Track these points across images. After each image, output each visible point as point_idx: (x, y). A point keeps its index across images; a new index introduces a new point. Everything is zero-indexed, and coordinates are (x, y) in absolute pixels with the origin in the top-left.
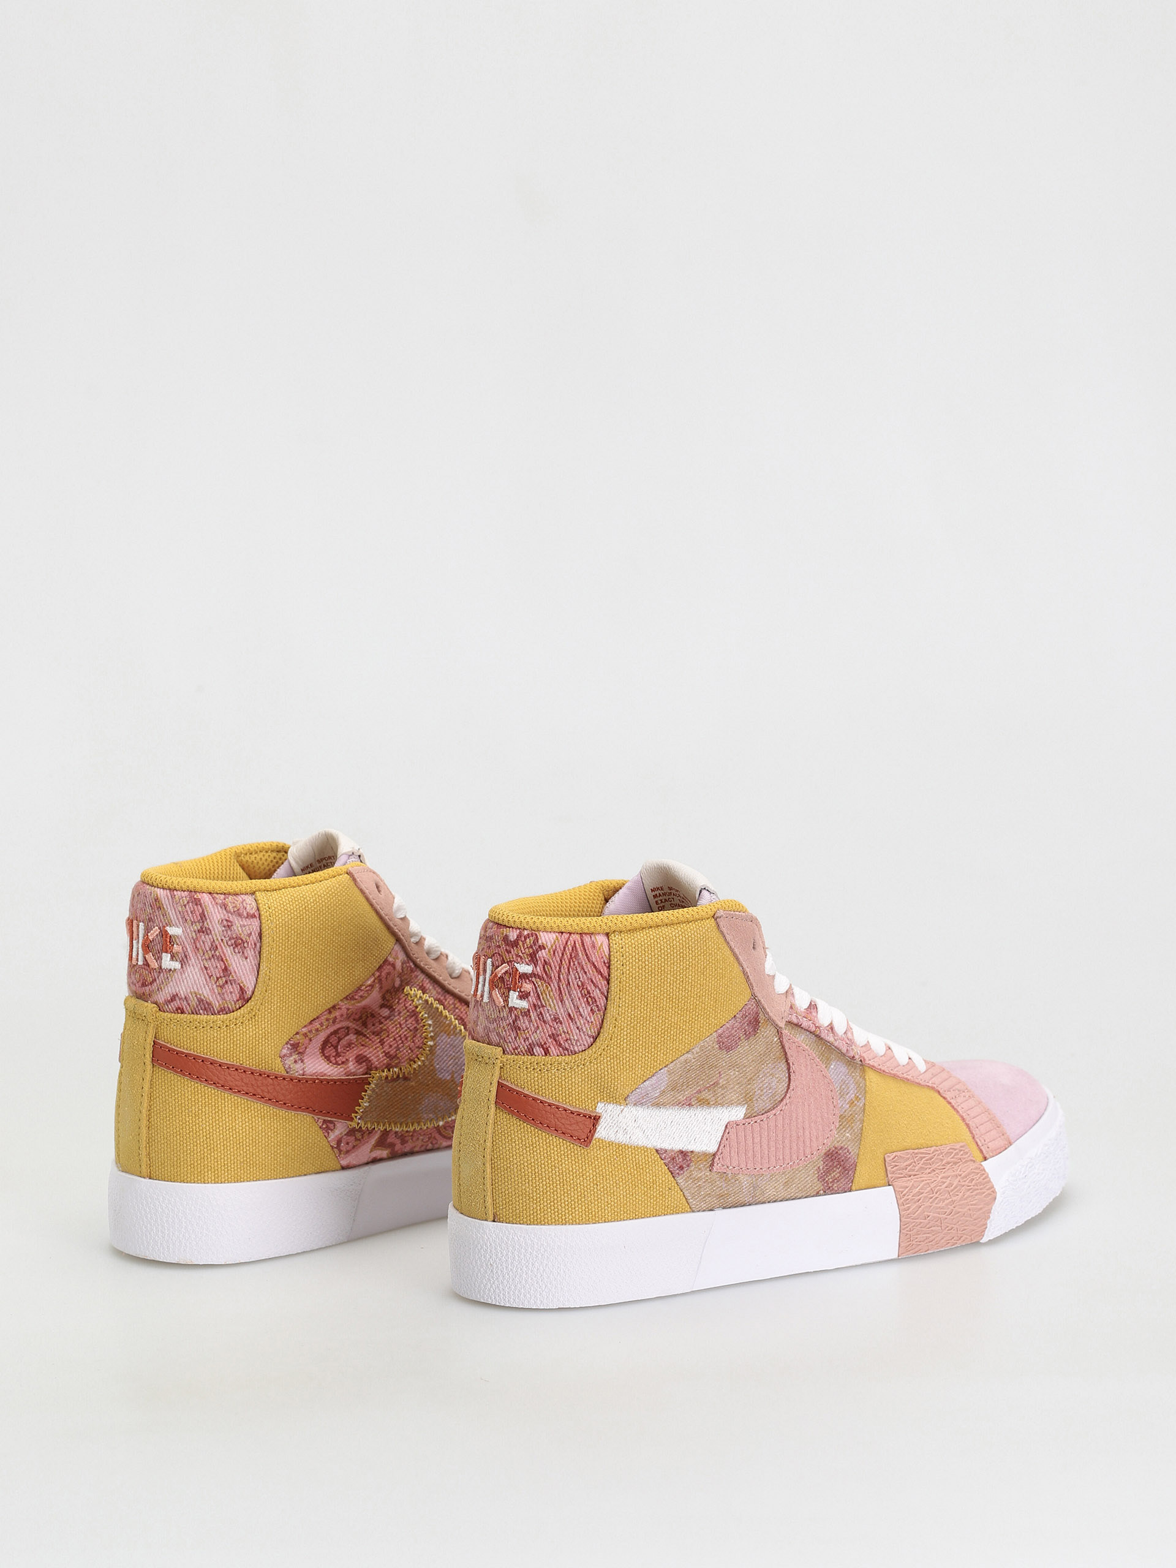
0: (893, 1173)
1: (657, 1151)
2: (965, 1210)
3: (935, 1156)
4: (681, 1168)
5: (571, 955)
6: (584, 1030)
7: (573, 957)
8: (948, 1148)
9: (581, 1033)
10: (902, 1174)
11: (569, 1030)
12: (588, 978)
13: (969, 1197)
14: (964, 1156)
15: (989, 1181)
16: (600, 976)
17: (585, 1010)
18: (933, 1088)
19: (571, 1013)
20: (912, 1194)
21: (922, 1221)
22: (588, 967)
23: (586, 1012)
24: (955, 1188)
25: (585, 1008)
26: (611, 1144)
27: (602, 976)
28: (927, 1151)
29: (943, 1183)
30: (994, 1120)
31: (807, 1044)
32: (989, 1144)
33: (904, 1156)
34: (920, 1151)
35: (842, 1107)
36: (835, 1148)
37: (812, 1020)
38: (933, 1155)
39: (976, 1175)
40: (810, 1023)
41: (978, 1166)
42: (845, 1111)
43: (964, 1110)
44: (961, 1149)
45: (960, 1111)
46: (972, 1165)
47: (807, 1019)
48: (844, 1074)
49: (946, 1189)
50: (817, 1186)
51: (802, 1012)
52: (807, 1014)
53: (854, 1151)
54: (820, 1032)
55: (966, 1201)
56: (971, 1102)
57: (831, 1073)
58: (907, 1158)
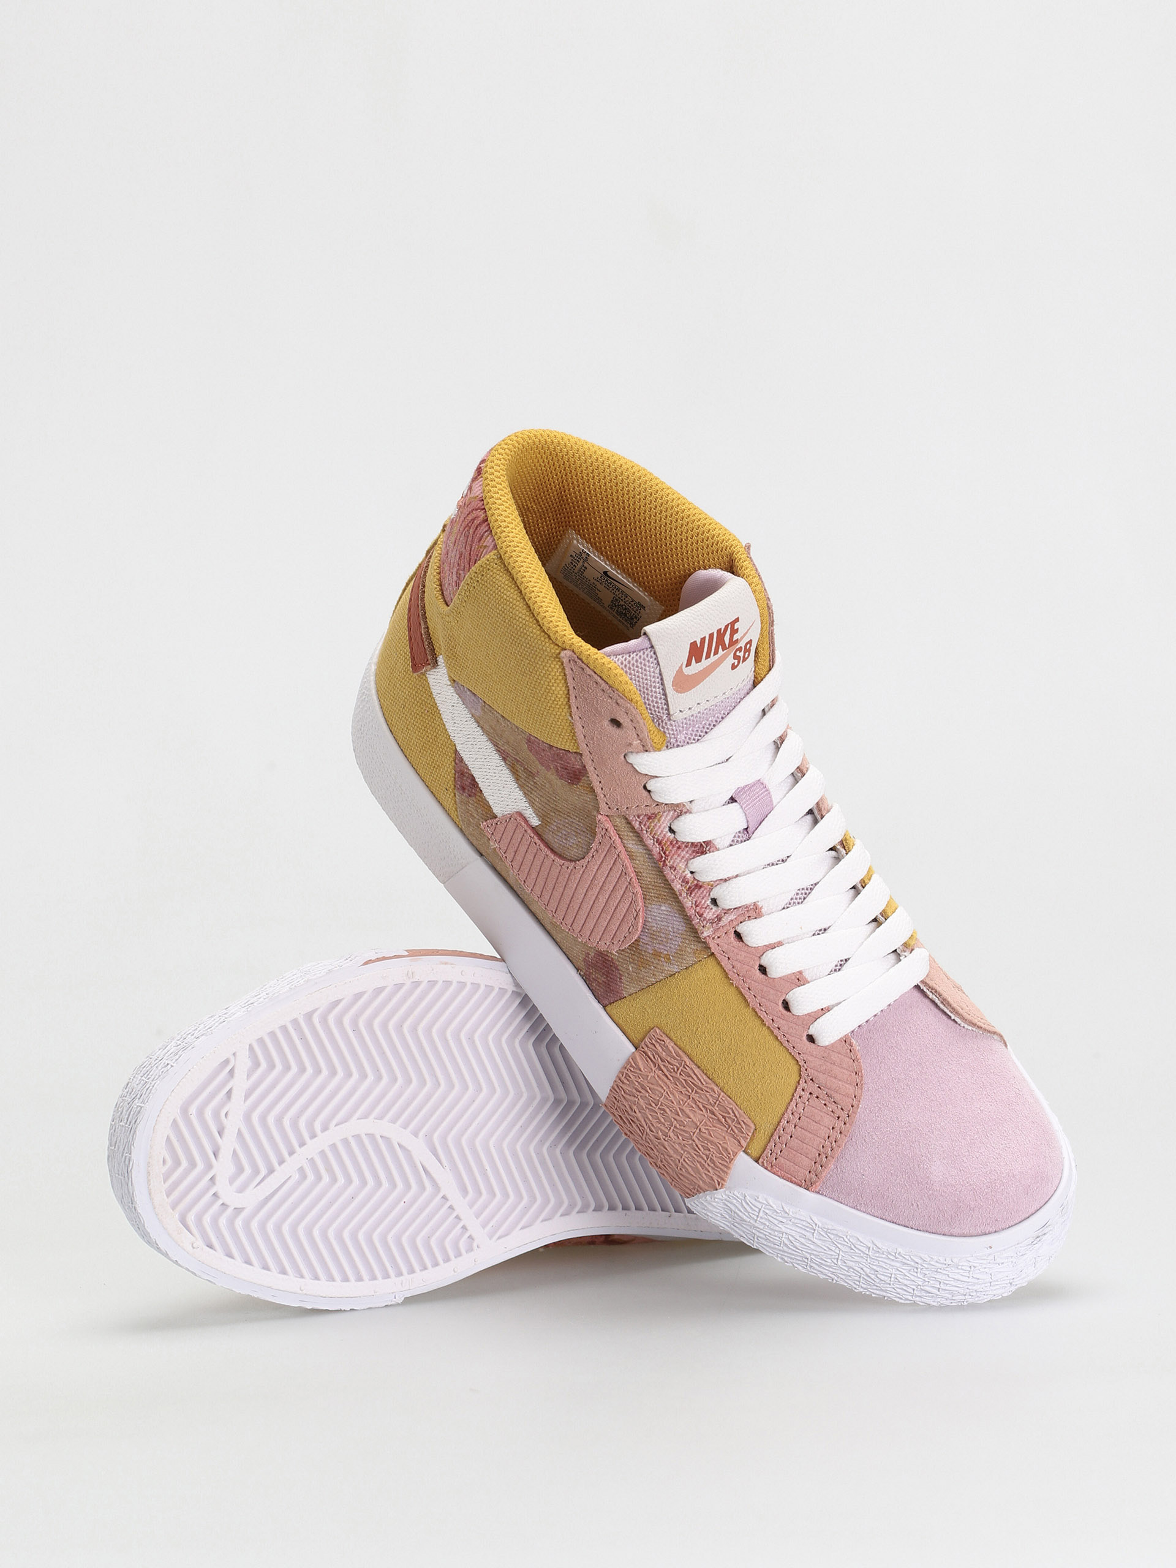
0: (648, 1047)
1: (456, 750)
3: (706, 1091)
4: (464, 787)
8: (731, 1106)
13: (689, 1153)
14: (736, 1131)
15: (729, 1172)
20: (638, 1079)
24: (685, 1131)
26: (432, 695)
28: (704, 1080)
29: (676, 1112)
30: (826, 1157)
31: (639, 861)
32: (780, 1157)
33: (673, 1052)
34: (697, 1071)
35: (645, 946)
36: (612, 959)
37: (667, 852)
38: (706, 1089)
39: (719, 1152)
40: (656, 849)
41: (735, 1154)
42: (645, 951)
43: (802, 1111)
44: (742, 1123)
45: (795, 1107)
46: (731, 1144)
47: (659, 845)
48: (673, 928)
49: (673, 1120)
50: (581, 964)
51: (660, 834)
52: (669, 843)
53: (628, 987)
54: (667, 871)
55: (682, 1152)
56: (827, 1120)
57: (656, 911)
58: (674, 1057)
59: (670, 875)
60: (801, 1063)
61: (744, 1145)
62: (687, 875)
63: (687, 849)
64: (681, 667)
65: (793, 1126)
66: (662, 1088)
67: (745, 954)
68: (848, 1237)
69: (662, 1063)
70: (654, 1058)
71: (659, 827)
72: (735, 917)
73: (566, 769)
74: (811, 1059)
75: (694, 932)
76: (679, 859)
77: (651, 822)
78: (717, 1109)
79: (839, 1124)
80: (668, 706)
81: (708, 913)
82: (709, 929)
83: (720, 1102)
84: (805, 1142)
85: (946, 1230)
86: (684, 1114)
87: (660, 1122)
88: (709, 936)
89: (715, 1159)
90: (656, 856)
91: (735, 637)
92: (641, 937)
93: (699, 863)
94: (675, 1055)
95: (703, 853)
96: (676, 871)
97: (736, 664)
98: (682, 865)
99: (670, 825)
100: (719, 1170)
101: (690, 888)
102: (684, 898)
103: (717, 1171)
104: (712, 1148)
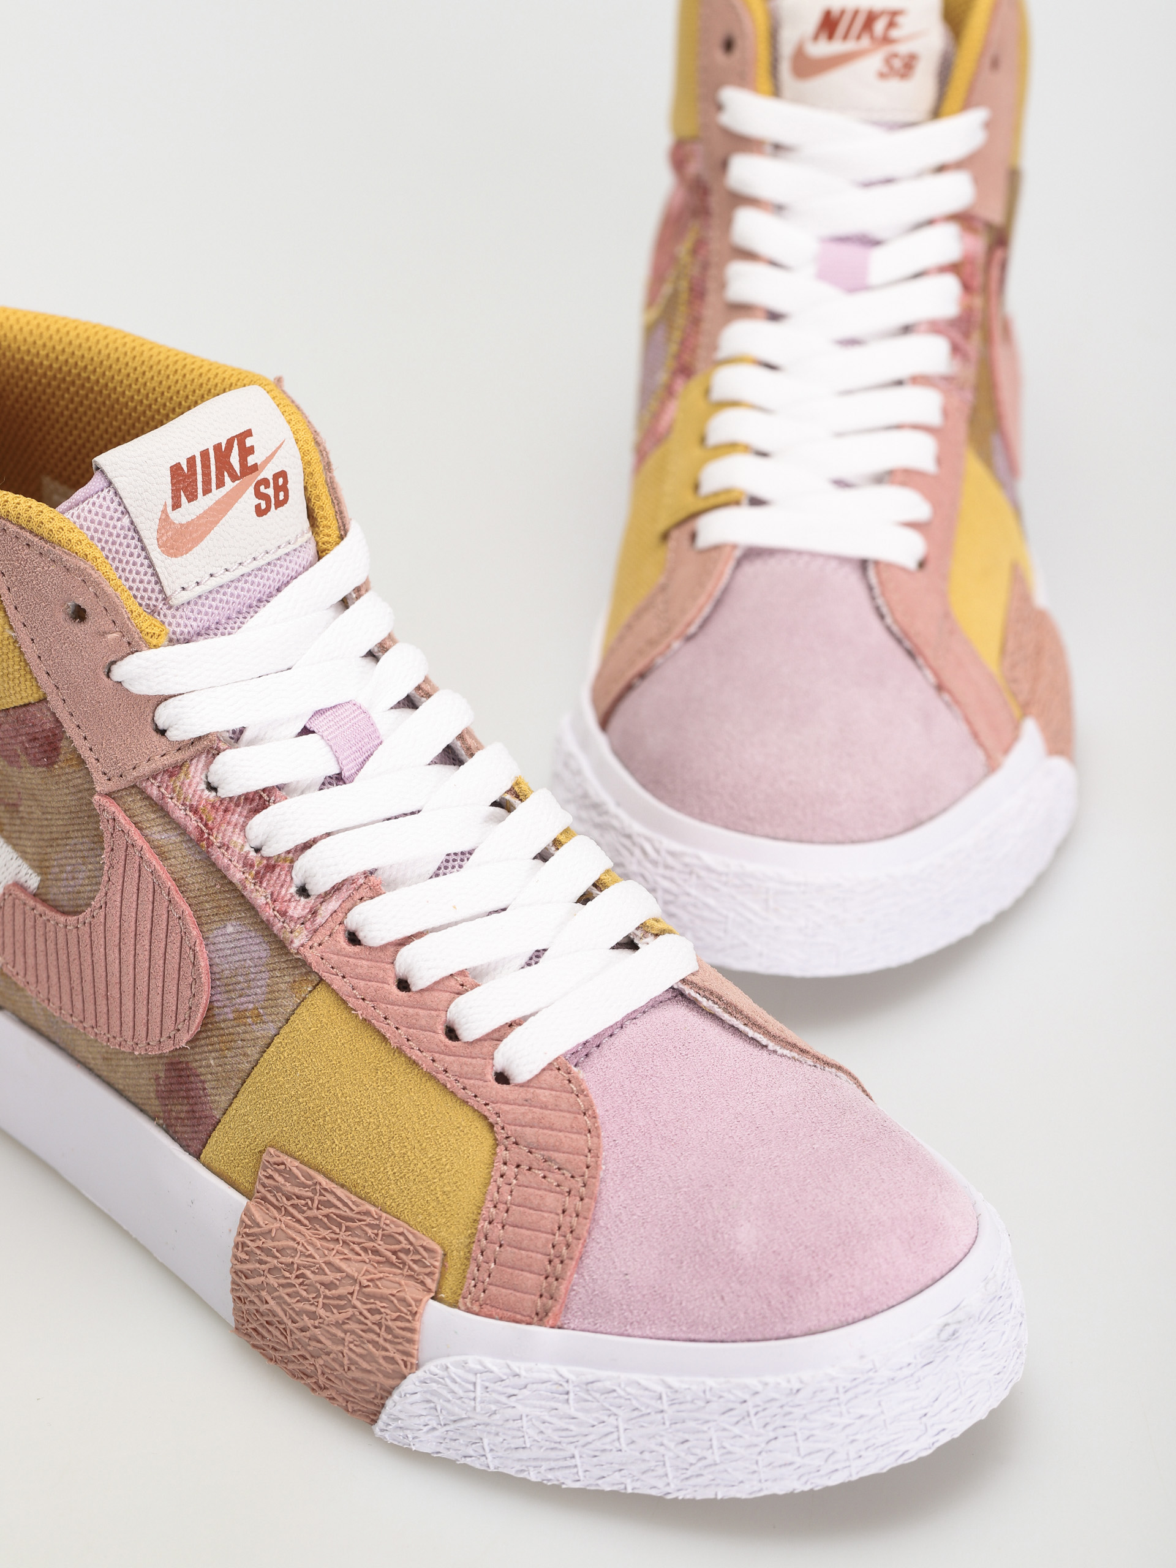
0: (265, 1186)
3: (360, 1221)
8: (401, 1230)
13: (353, 1332)
14: (415, 1267)
15: (415, 1342)
20: (259, 1243)
24: (340, 1298)
28: (353, 1202)
29: (321, 1271)
30: (562, 1262)
31: (174, 857)
32: (490, 1287)
33: (300, 1175)
34: (340, 1192)
35: (221, 1010)
37: (210, 823)
38: (359, 1216)
39: (394, 1309)
40: (192, 823)
41: (418, 1301)
42: (224, 1020)
43: (509, 1198)
44: (421, 1250)
45: (496, 1195)
46: (411, 1291)
47: (195, 813)
48: (252, 959)
49: (319, 1286)
50: (155, 1105)
51: (193, 796)
52: (209, 807)
53: (218, 1100)
54: (216, 854)
55: (342, 1335)
56: (552, 1200)
57: (221, 939)
58: (303, 1183)
59: (222, 858)
60: (493, 1119)
61: (433, 1287)
62: (248, 853)
63: (239, 810)
64: (164, 511)
65: (500, 1227)
66: (294, 1240)
67: (368, 963)
68: (623, 1386)
69: (289, 1203)
70: (277, 1200)
71: (190, 785)
72: (339, 903)
73: (35, 739)
74: (506, 1107)
75: (281, 946)
76: (230, 828)
77: (175, 781)
78: (381, 1243)
79: (571, 1203)
80: (158, 577)
81: (295, 907)
82: (300, 933)
83: (383, 1230)
84: (523, 1247)
85: (779, 1330)
86: (333, 1269)
87: (302, 1300)
88: (302, 945)
89: (390, 1323)
90: (195, 835)
91: (251, 460)
92: (214, 998)
93: (261, 825)
94: (303, 1179)
95: (265, 806)
96: (230, 851)
97: (263, 506)
98: (237, 839)
99: (207, 777)
100: (401, 1340)
101: (258, 873)
102: (252, 892)
103: (400, 1343)
104: (384, 1307)
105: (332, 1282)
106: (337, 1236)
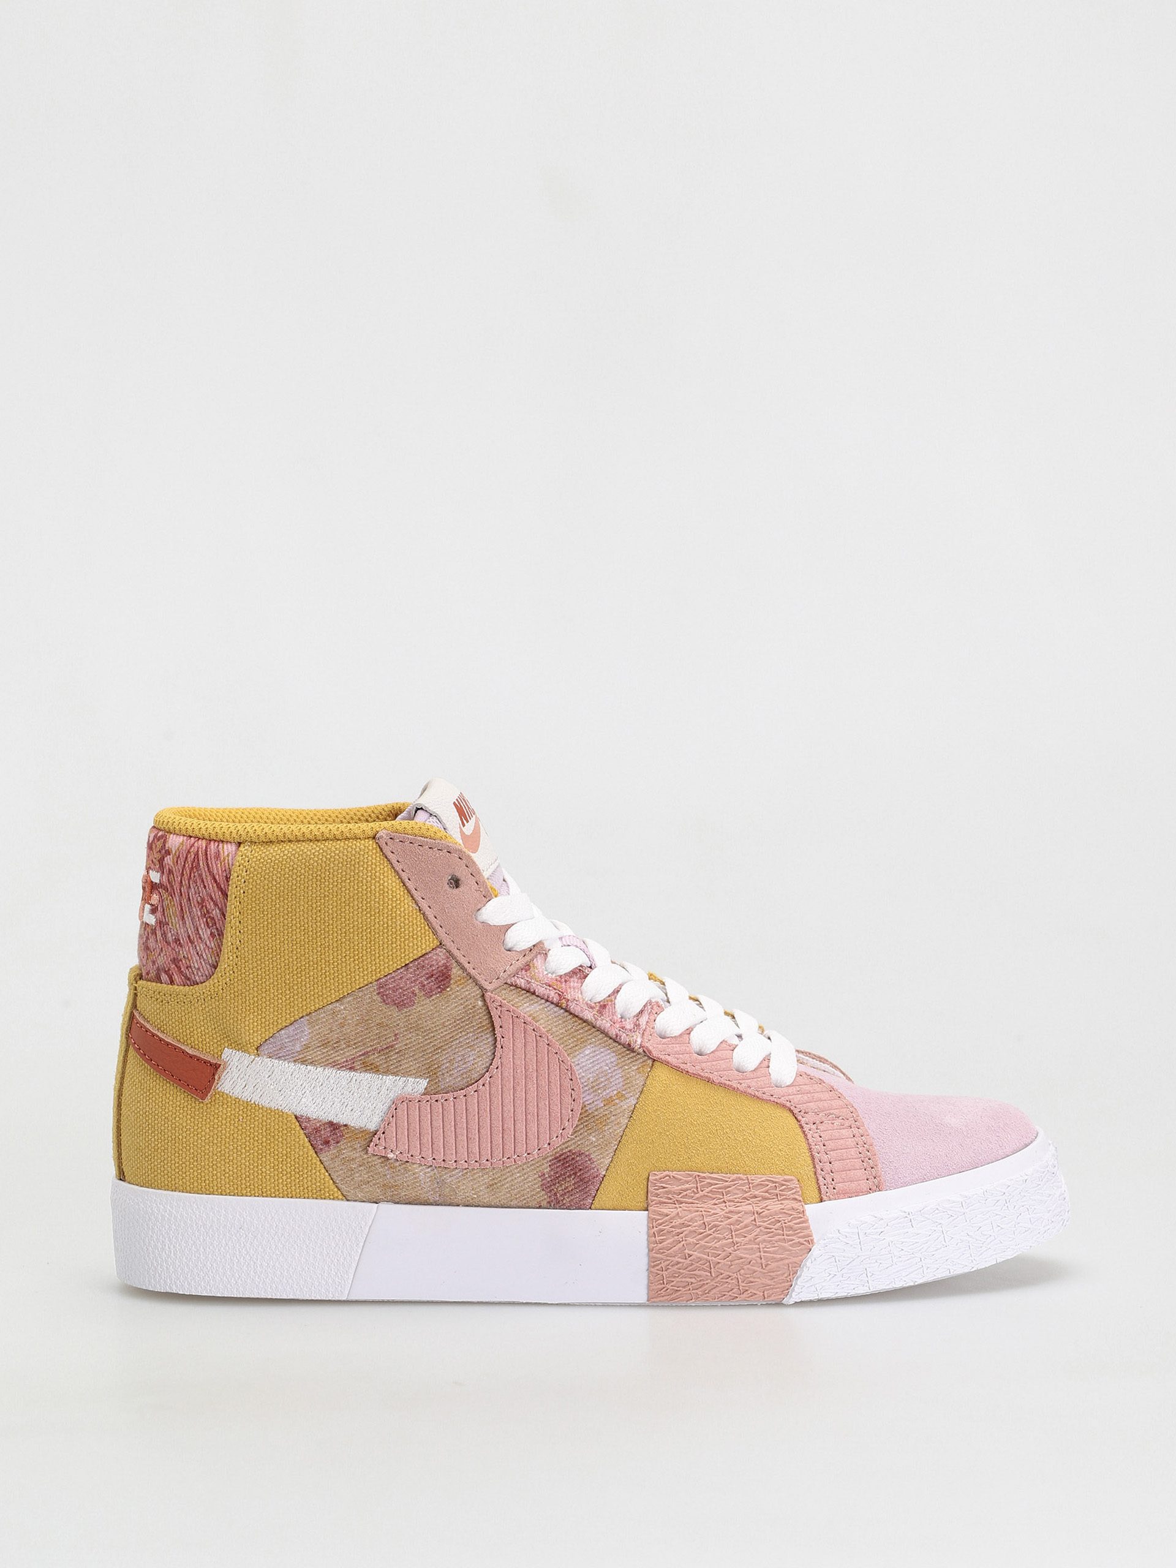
0: (657, 1195)
1: (296, 1117)
2: (754, 1256)
3: (735, 1185)
4: (327, 1142)
5: (192, 865)
6: (205, 957)
7: (195, 866)
9: (202, 960)
10: (671, 1199)
11: (189, 956)
12: (208, 894)
13: (764, 1241)
14: (783, 1193)
15: (808, 1228)
16: (220, 893)
17: (205, 933)
18: (784, 1106)
19: (191, 935)
20: (673, 1225)
21: (680, 1260)
22: (209, 881)
23: (205, 935)
24: (746, 1226)
25: (204, 930)
26: (237, 1100)
27: (222, 893)
28: (724, 1178)
30: (870, 1159)
31: (542, 1018)
32: (836, 1184)
33: (681, 1178)
34: (714, 1176)
35: (593, 1105)
36: (570, 1151)
37: (561, 990)
38: (733, 1183)
39: (787, 1216)
40: (553, 995)
41: (800, 1206)
42: (597, 1110)
44: (784, 1183)
45: (814, 1140)
46: (790, 1205)
48: (607, 1065)
50: (539, 1197)
51: (545, 978)
52: (555, 982)
53: (601, 1161)
54: (572, 1007)
55: (757, 1246)
56: (845, 1132)
57: (583, 1060)
58: (686, 1181)
59: (576, 1009)
61: (801, 1197)
62: (588, 1002)
63: (572, 979)
65: (825, 1154)
67: (678, 1045)
69: (680, 1196)
71: (540, 973)
72: (648, 1017)
73: (431, 979)
75: (628, 1048)
76: (573, 990)
77: (530, 973)
78: (755, 1190)
79: (855, 1131)
82: (636, 1037)
83: (752, 1183)
84: (844, 1158)
87: (719, 1240)
88: (640, 1044)
89: (788, 1224)
90: (556, 1000)
92: (585, 1099)
93: (589, 985)
94: (685, 1179)
95: (585, 976)
96: (579, 1004)
98: (581, 997)
99: (547, 966)
100: (800, 1231)
101: (598, 1011)
102: (600, 1022)
103: (799, 1233)
104: (780, 1218)
105: (737, 1221)
106: (723, 1200)
